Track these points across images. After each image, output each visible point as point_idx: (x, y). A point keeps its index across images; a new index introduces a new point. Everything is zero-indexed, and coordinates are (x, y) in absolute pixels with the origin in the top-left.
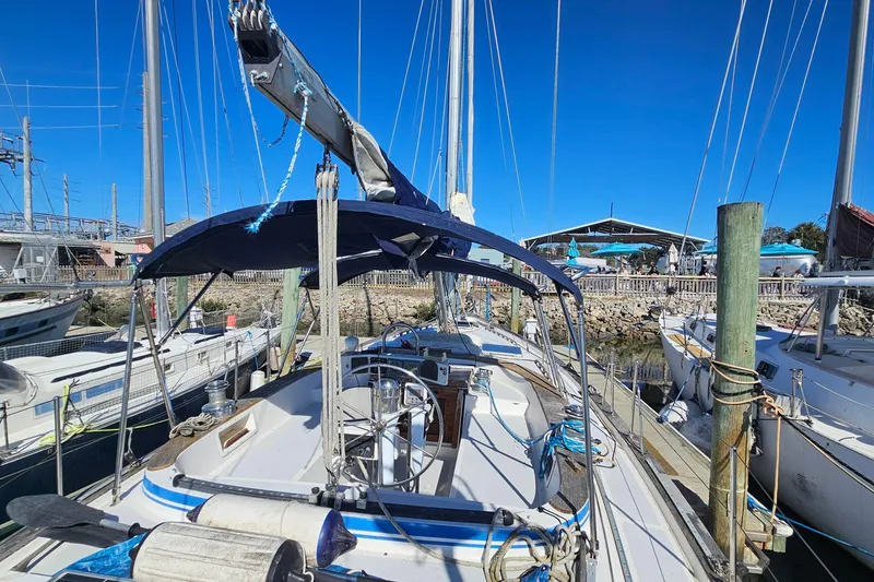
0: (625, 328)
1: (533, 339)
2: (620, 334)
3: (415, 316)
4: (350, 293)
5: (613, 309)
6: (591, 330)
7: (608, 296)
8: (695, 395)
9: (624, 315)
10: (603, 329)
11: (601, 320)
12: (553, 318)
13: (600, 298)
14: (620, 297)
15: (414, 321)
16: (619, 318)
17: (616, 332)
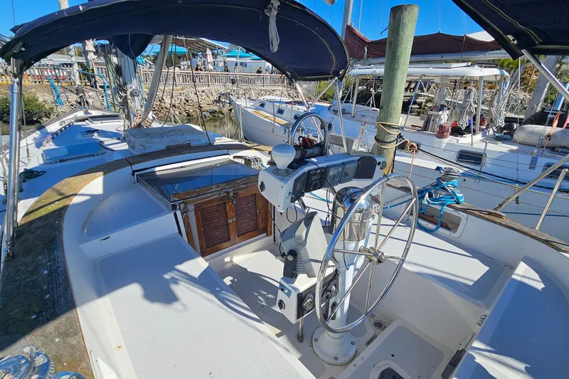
0: (191, 111)
2: (189, 115)
5: (179, 97)
9: (187, 101)
16: (185, 104)
17: (186, 114)
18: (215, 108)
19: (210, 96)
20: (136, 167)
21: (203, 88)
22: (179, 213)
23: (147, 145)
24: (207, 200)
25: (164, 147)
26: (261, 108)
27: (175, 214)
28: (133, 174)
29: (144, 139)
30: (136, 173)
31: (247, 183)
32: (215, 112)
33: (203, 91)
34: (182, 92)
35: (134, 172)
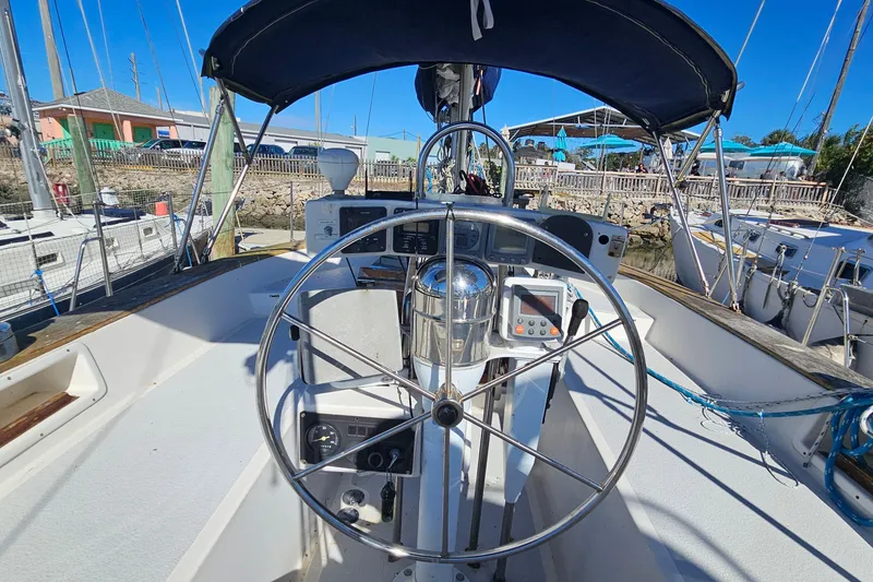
4: (307, 183)
5: (599, 209)
7: (593, 195)
13: (585, 197)
21: (643, 199)
26: (717, 228)
32: (651, 236)
33: (641, 203)
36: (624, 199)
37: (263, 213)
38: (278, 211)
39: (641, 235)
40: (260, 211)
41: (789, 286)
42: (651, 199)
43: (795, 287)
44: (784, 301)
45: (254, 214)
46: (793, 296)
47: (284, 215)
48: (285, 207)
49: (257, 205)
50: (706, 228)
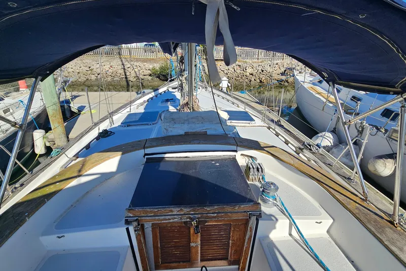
0: (263, 78)
1: (225, 91)
2: (261, 82)
3: (150, 75)
4: (107, 61)
5: (258, 68)
6: (246, 80)
7: (254, 60)
8: (335, 128)
9: (263, 71)
10: (253, 80)
11: (251, 74)
12: (227, 74)
13: (251, 61)
14: (260, 61)
15: (150, 78)
16: (260, 73)
17: (259, 81)
18: (284, 78)
19: (281, 68)
20: (148, 151)
21: (278, 61)
22: (131, 229)
23: (170, 129)
24: (165, 221)
25: (182, 132)
26: (318, 84)
27: (128, 230)
28: (144, 157)
29: (168, 124)
30: (146, 157)
31: (220, 213)
32: (282, 81)
33: (277, 64)
34: (260, 64)
35: (146, 155)
36: (269, 62)
37: (85, 79)
38: (93, 77)
39: (277, 81)
40: (83, 79)
41: (361, 123)
42: (281, 61)
43: (364, 124)
44: (358, 131)
45: (80, 80)
46: (363, 129)
47: (97, 80)
48: (97, 75)
49: (81, 74)
50: (314, 84)
